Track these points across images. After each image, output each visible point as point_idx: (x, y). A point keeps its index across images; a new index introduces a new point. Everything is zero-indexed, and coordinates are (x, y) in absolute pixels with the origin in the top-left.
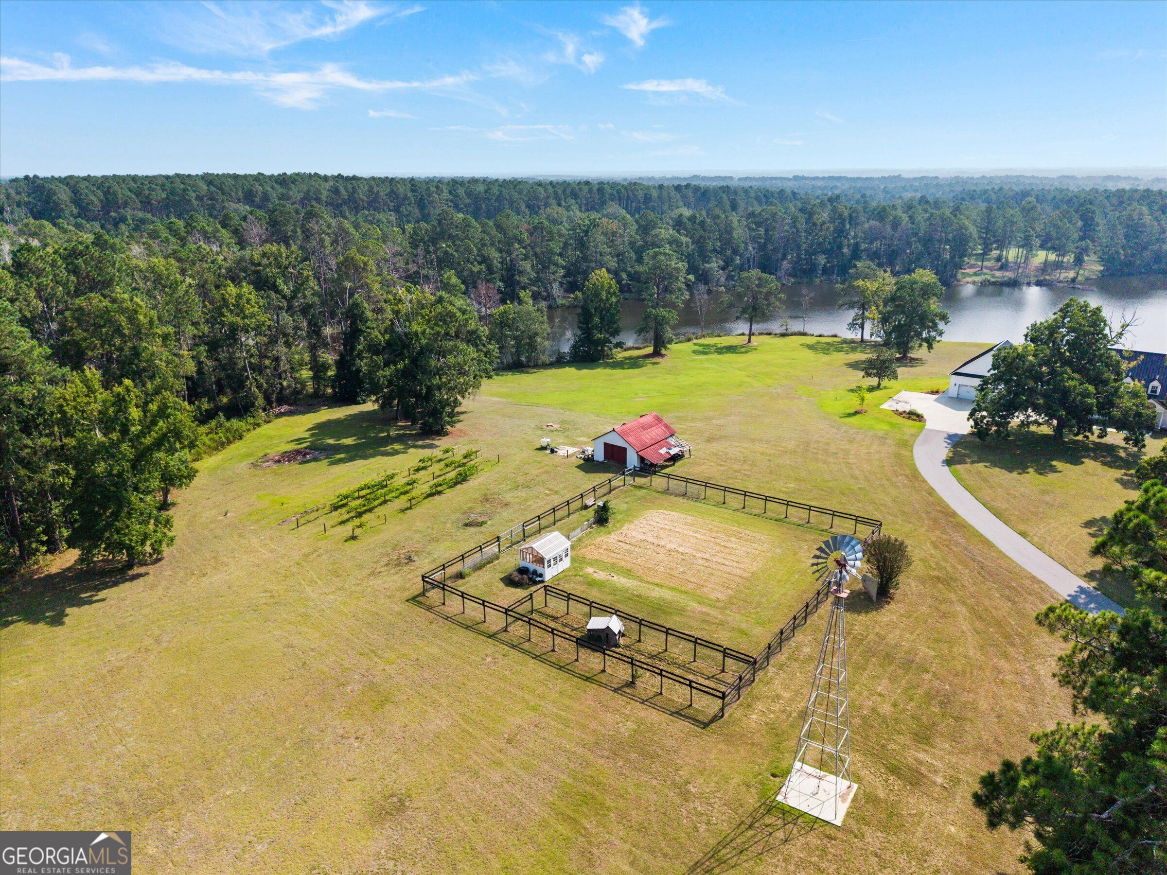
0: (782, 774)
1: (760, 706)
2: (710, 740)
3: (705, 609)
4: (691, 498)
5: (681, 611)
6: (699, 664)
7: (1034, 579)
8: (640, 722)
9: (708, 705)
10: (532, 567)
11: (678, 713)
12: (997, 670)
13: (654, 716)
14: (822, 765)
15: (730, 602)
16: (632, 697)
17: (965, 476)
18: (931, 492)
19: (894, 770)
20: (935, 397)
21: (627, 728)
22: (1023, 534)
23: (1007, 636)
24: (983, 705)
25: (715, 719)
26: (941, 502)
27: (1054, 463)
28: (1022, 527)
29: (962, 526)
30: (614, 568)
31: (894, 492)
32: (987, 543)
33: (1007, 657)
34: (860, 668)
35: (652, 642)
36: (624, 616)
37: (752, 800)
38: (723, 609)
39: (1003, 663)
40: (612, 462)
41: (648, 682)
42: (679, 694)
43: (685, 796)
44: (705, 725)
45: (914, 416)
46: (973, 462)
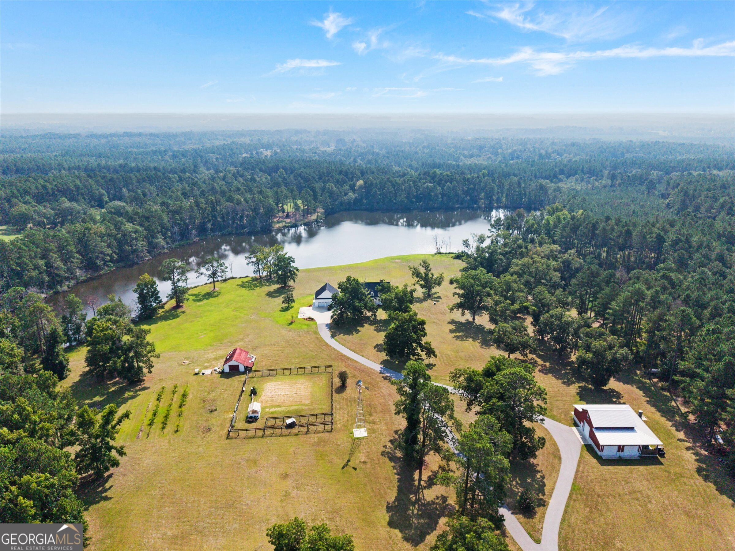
0: (352, 433)
1: (338, 423)
2: (334, 433)
3: (308, 407)
4: (272, 376)
5: (302, 410)
6: (318, 420)
7: (371, 368)
8: (318, 437)
9: (328, 427)
10: (253, 415)
11: (323, 432)
12: (375, 395)
13: (319, 435)
14: (358, 428)
15: (312, 403)
16: (311, 433)
17: (339, 340)
18: (335, 349)
19: (370, 423)
20: (311, 308)
21: (316, 440)
22: (363, 356)
23: (373, 386)
24: (377, 403)
25: (332, 429)
26: (339, 352)
27: (358, 328)
28: (361, 354)
29: (348, 358)
30: (273, 406)
31: (325, 353)
32: (356, 362)
33: (375, 391)
34: (351, 406)
35: (304, 421)
36: (295, 417)
37: (350, 440)
38: (311, 405)
39: (375, 393)
40: (233, 371)
41: (312, 428)
42: (321, 428)
43: (338, 445)
44: (331, 431)
45: (311, 319)
46: (339, 335)
